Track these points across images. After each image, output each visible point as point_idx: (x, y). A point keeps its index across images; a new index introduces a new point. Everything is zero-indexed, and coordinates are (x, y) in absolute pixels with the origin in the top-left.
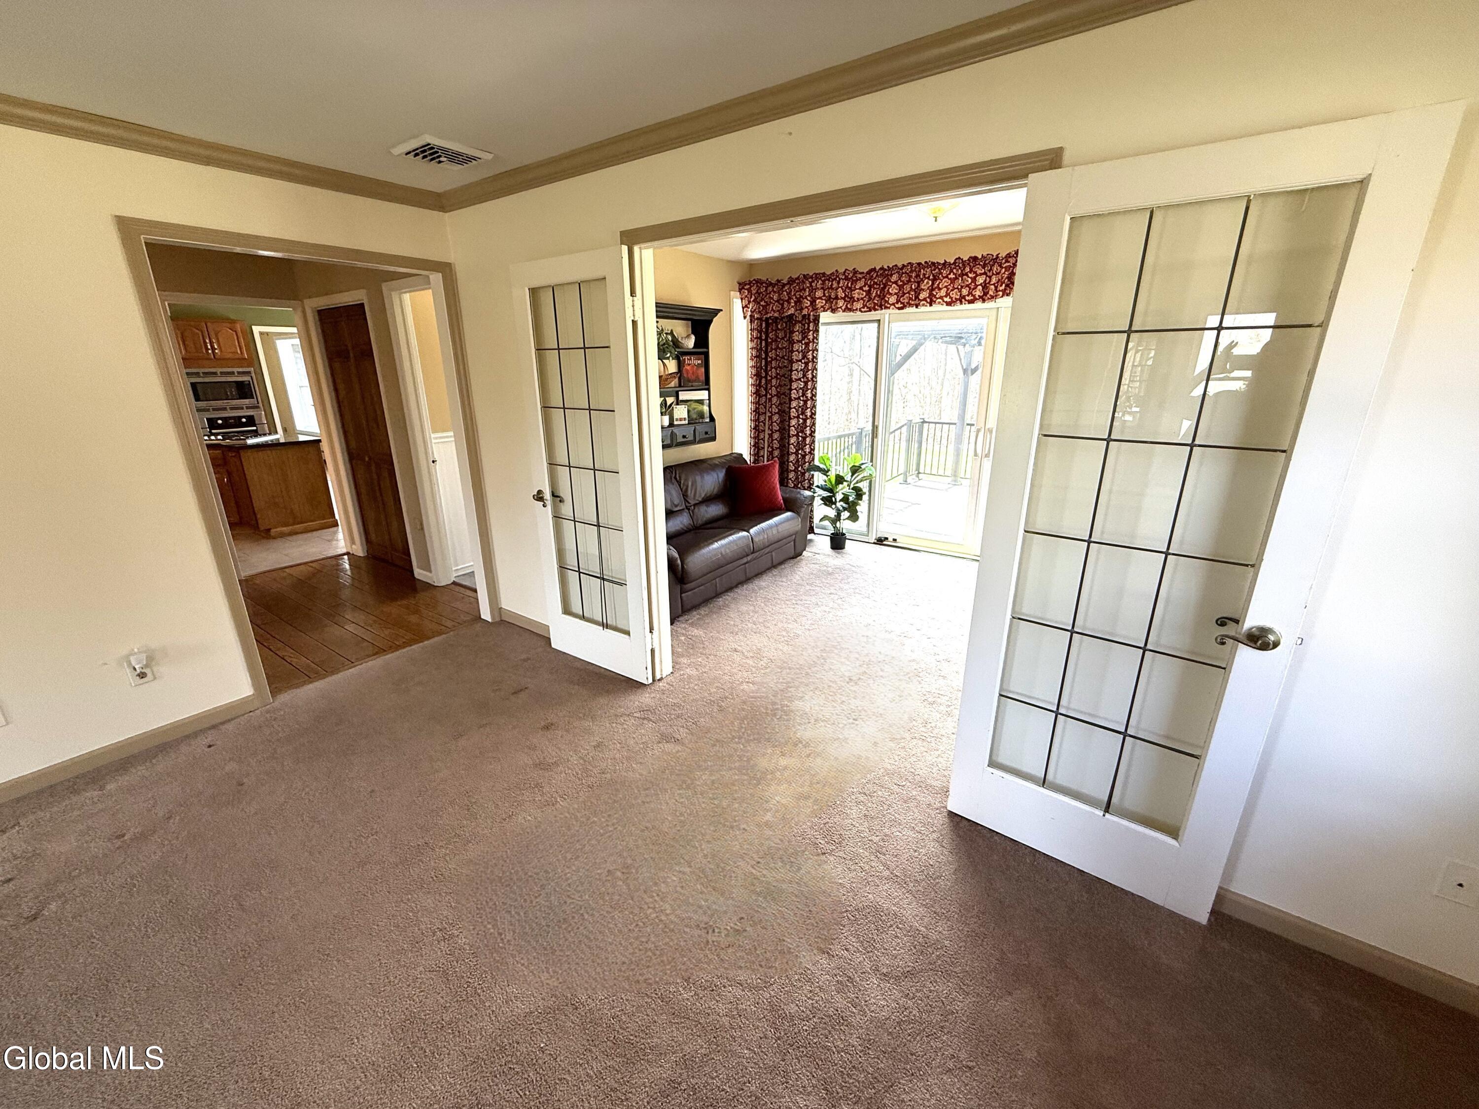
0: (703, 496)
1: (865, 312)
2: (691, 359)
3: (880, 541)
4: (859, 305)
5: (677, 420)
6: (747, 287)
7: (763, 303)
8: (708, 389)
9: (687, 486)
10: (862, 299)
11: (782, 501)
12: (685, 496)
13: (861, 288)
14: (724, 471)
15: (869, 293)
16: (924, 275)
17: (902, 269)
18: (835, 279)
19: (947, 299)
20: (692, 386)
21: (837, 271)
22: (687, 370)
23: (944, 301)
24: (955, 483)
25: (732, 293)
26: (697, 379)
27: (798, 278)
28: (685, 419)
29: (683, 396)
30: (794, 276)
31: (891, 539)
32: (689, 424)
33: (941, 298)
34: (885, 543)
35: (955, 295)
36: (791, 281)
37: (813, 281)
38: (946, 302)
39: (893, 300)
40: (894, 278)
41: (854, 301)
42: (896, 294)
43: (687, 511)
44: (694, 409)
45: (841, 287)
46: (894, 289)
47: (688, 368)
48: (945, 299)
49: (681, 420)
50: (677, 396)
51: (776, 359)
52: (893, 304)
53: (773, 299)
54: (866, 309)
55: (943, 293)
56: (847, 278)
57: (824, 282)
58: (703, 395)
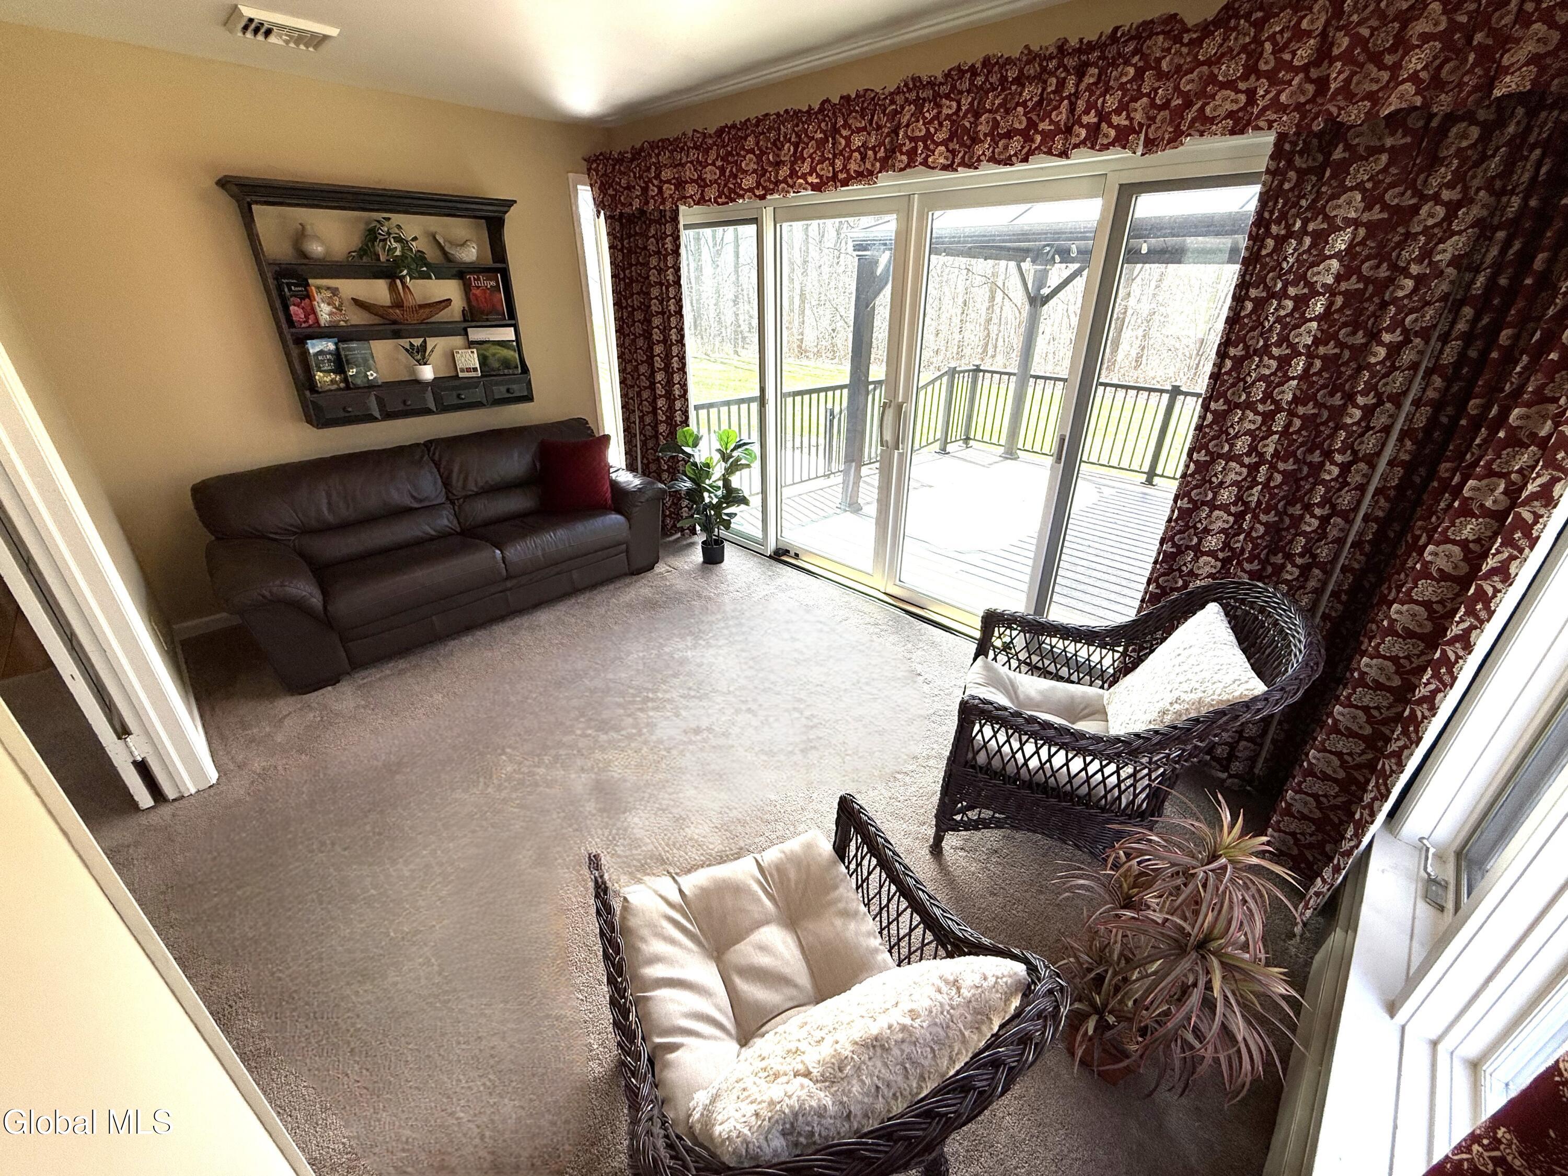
0: (481, 484)
1: (723, 204)
2: (479, 279)
3: (780, 555)
4: (711, 193)
5: (462, 370)
6: (594, 166)
7: (611, 192)
8: (516, 327)
9: (451, 472)
10: (716, 181)
11: (609, 495)
12: (447, 484)
13: (713, 164)
14: (534, 448)
15: (722, 170)
16: (785, 137)
17: (757, 125)
18: (682, 149)
19: (813, 179)
20: (487, 320)
21: (684, 134)
22: (474, 295)
23: (807, 183)
24: (1011, 453)
25: (571, 175)
26: (494, 310)
27: (642, 149)
28: (475, 370)
29: (476, 334)
30: (638, 146)
31: (792, 554)
32: (482, 376)
33: (804, 176)
34: (785, 558)
35: (825, 170)
36: (637, 154)
37: (659, 154)
38: (811, 184)
39: (748, 182)
40: (750, 142)
41: (706, 185)
42: (755, 171)
43: (448, 505)
44: (494, 355)
45: (692, 162)
46: (749, 163)
47: (477, 292)
48: (810, 179)
49: (468, 370)
50: (466, 334)
51: (637, 281)
52: (751, 190)
53: (619, 184)
54: (723, 200)
55: (806, 168)
56: (696, 147)
57: (671, 152)
58: (508, 334)
